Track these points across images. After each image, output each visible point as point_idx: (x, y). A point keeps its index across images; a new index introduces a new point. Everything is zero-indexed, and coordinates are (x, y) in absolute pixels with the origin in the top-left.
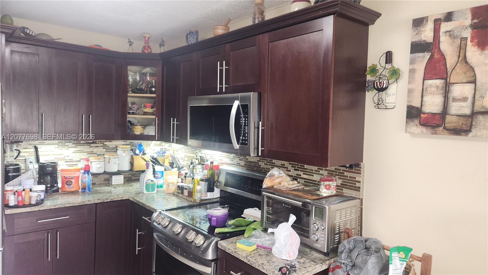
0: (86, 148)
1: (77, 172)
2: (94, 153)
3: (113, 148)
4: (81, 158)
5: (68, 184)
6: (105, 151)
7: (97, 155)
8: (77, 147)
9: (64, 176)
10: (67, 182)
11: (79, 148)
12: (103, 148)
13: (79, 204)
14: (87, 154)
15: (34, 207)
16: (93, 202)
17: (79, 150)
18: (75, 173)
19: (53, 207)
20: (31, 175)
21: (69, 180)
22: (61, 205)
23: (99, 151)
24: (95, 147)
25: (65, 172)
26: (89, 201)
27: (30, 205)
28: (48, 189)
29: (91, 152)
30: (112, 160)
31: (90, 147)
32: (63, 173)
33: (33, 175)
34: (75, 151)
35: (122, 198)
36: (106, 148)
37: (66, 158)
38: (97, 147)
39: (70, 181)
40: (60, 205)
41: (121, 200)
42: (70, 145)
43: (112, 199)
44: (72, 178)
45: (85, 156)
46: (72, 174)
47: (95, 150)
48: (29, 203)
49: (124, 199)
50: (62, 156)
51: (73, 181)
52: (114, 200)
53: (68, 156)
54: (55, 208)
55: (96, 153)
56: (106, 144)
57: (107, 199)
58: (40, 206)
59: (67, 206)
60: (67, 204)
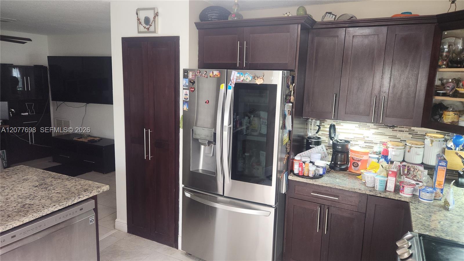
0: (389, 131)
1: (364, 156)
2: (397, 137)
3: (422, 135)
4: (381, 141)
5: (355, 166)
6: (411, 138)
7: (401, 140)
8: (378, 129)
9: (352, 157)
10: (354, 163)
11: (381, 130)
12: (409, 134)
13: (349, 189)
14: (389, 137)
15: (309, 180)
16: (364, 192)
17: (380, 133)
18: (362, 156)
19: (324, 184)
20: (320, 150)
21: (356, 161)
22: (332, 185)
23: (403, 137)
24: (399, 131)
25: (353, 153)
26: (360, 189)
27: (308, 177)
28: (338, 166)
29: (393, 136)
30: (413, 150)
31: (392, 130)
32: (351, 154)
33: (323, 150)
34: (376, 132)
35: (400, 198)
36: (413, 134)
37: (366, 139)
38: (401, 131)
39: (357, 163)
40: (330, 185)
41: (397, 200)
42: (371, 125)
43: (386, 196)
44: (359, 161)
45: (386, 140)
46: (359, 156)
47: (399, 135)
48: (307, 175)
49: (402, 200)
50: (362, 136)
51: (360, 163)
52: (389, 197)
53: (368, 137)
54: (326, 186)
55: (400, 138)
56: (414, 129)
57: (380, 193)
58: (314, 180)
59: (337, 188)
60: (338, 186)
